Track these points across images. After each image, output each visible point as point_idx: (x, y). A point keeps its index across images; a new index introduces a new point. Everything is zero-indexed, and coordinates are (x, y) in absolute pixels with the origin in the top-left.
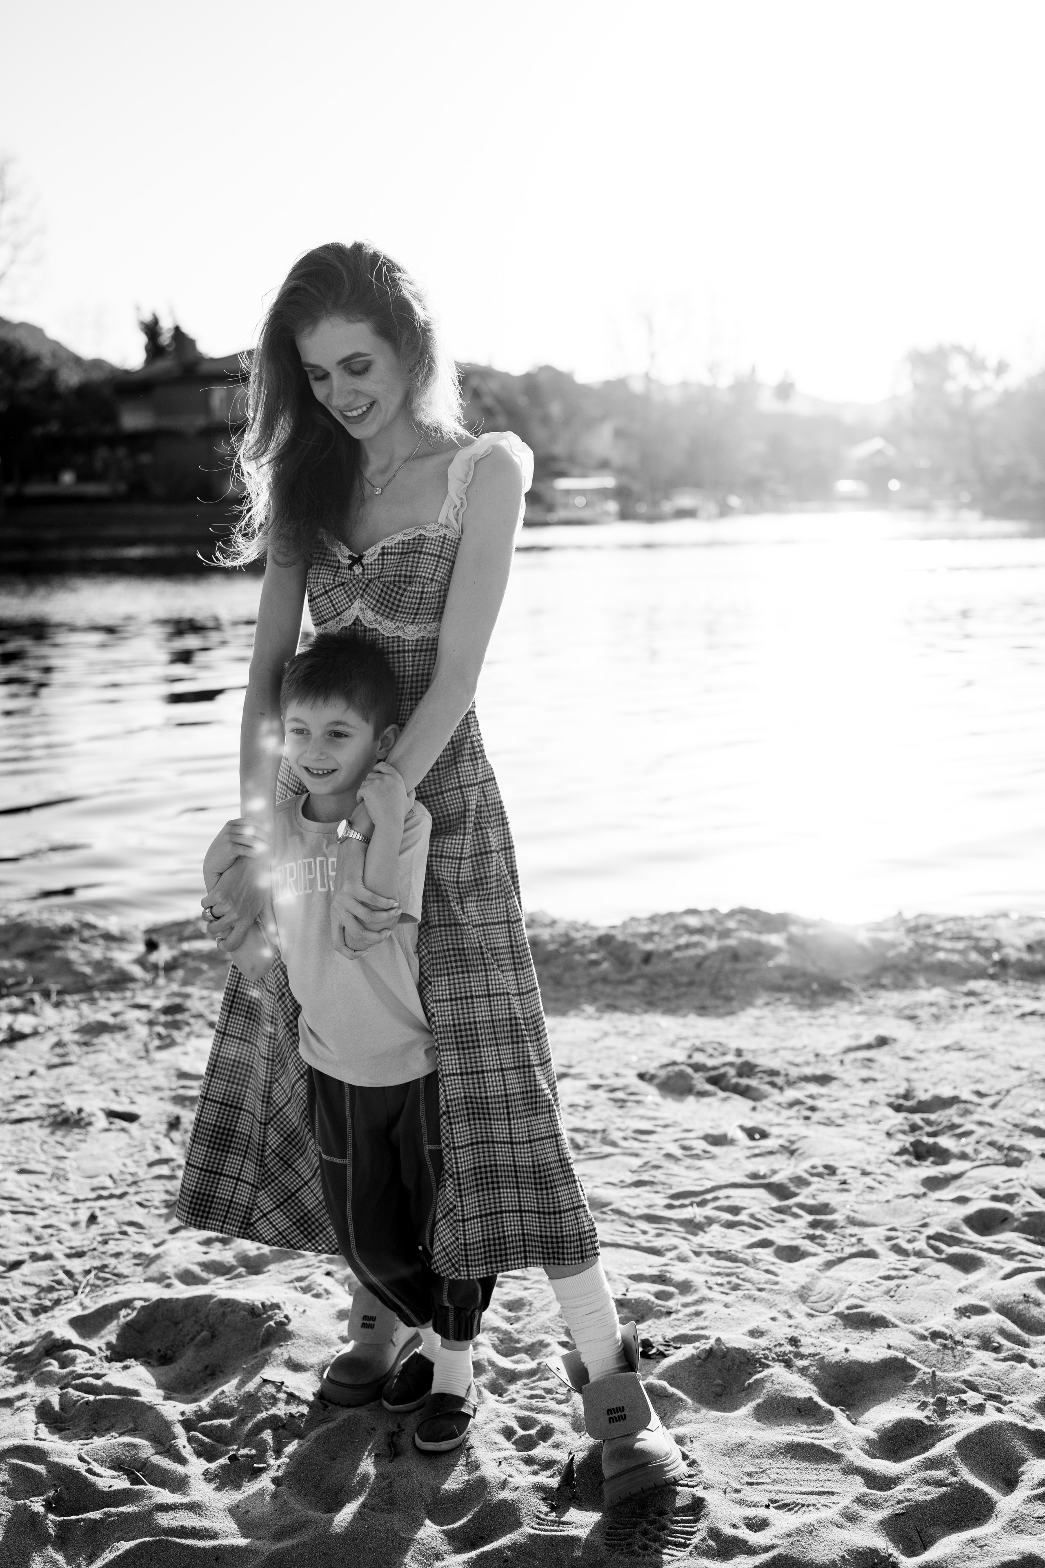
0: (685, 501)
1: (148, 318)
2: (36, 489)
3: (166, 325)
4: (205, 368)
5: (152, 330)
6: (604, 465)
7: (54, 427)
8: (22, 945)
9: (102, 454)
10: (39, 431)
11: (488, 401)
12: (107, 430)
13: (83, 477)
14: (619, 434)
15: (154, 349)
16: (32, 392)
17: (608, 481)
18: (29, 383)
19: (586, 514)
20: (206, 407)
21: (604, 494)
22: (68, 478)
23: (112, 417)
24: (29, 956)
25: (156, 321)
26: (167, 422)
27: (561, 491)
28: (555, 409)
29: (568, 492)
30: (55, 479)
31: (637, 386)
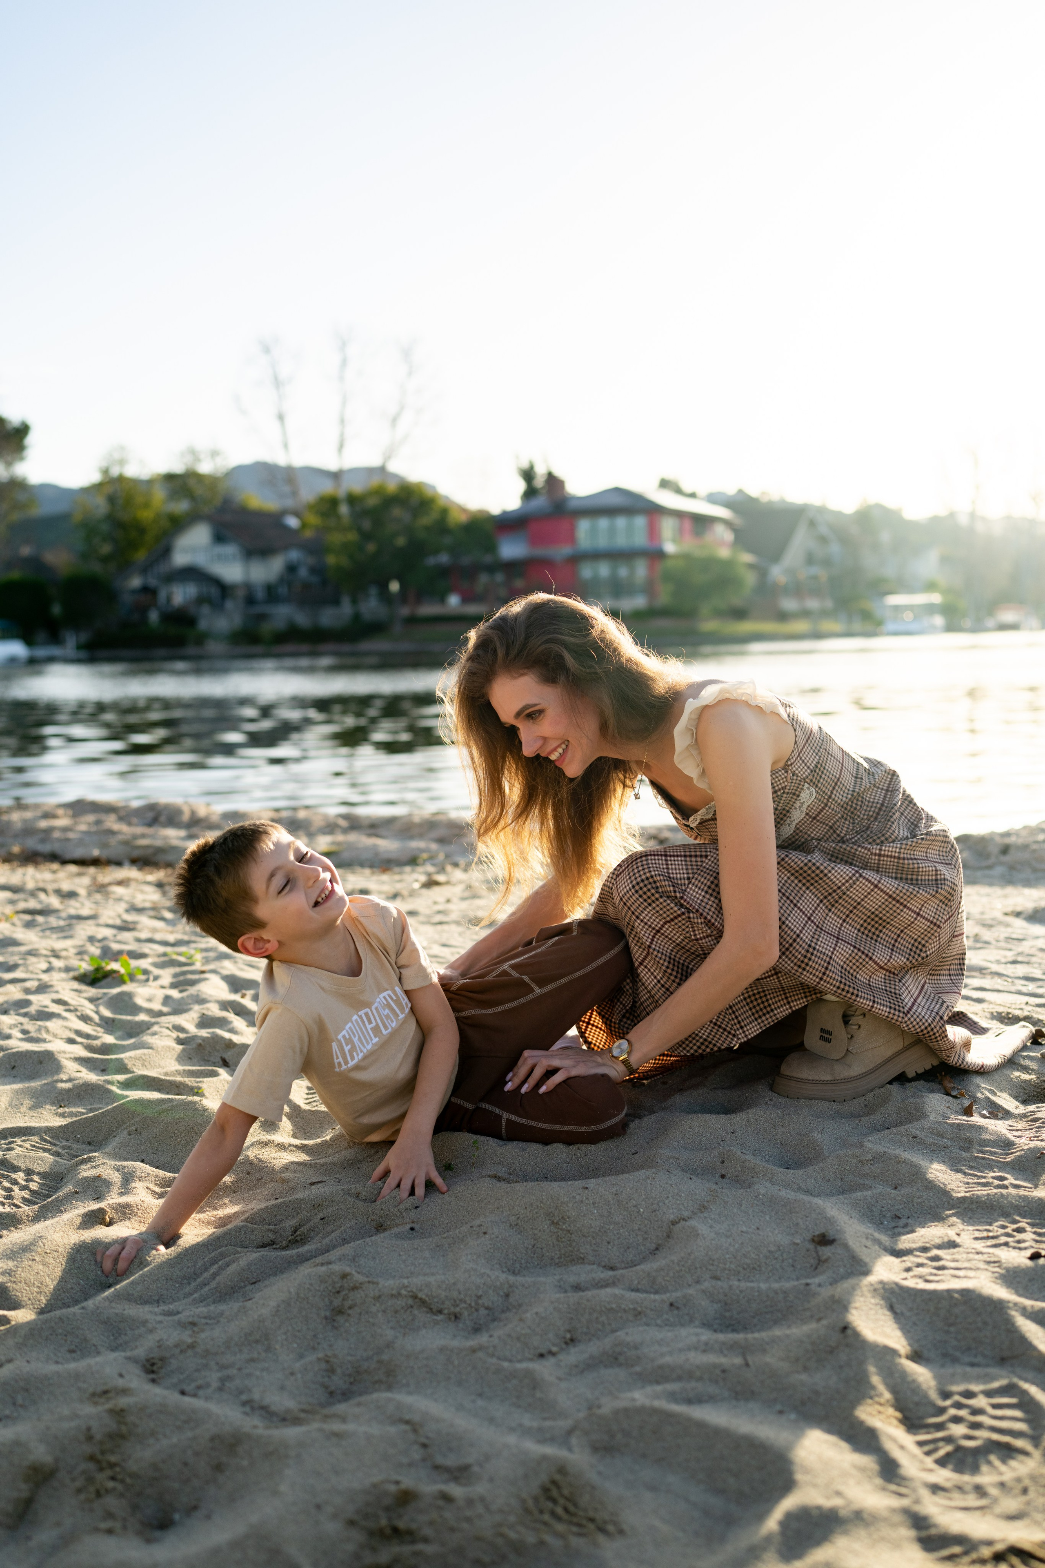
0: (1008, 616)
1: (525, 465)
2: (428, 609)
3: (541, 471)
4: (572, 504)
5: (528, 475)
6: (930, 587)
7: (444, 558)
8: (435, 834)
9: (483, 579)
10: (431, 561)
11: (823, 530)
12: (488, 559)
13: (467, 599)
14: (945, 560)
15: (530, 493)
16: (427, 528)
17: (936, 598)
18: (426, 520)
19: (914, 627)
20: (571, 538)
21: (931, 609)
22: (454, 600)
23: (491, 547)
24: (441, 841)
25: (532, 468)
26: (541, 552)
27: (891, 606)
28: (885, 537)
29: (897, 608)
30: (442, 600)
31: (963, 520)
